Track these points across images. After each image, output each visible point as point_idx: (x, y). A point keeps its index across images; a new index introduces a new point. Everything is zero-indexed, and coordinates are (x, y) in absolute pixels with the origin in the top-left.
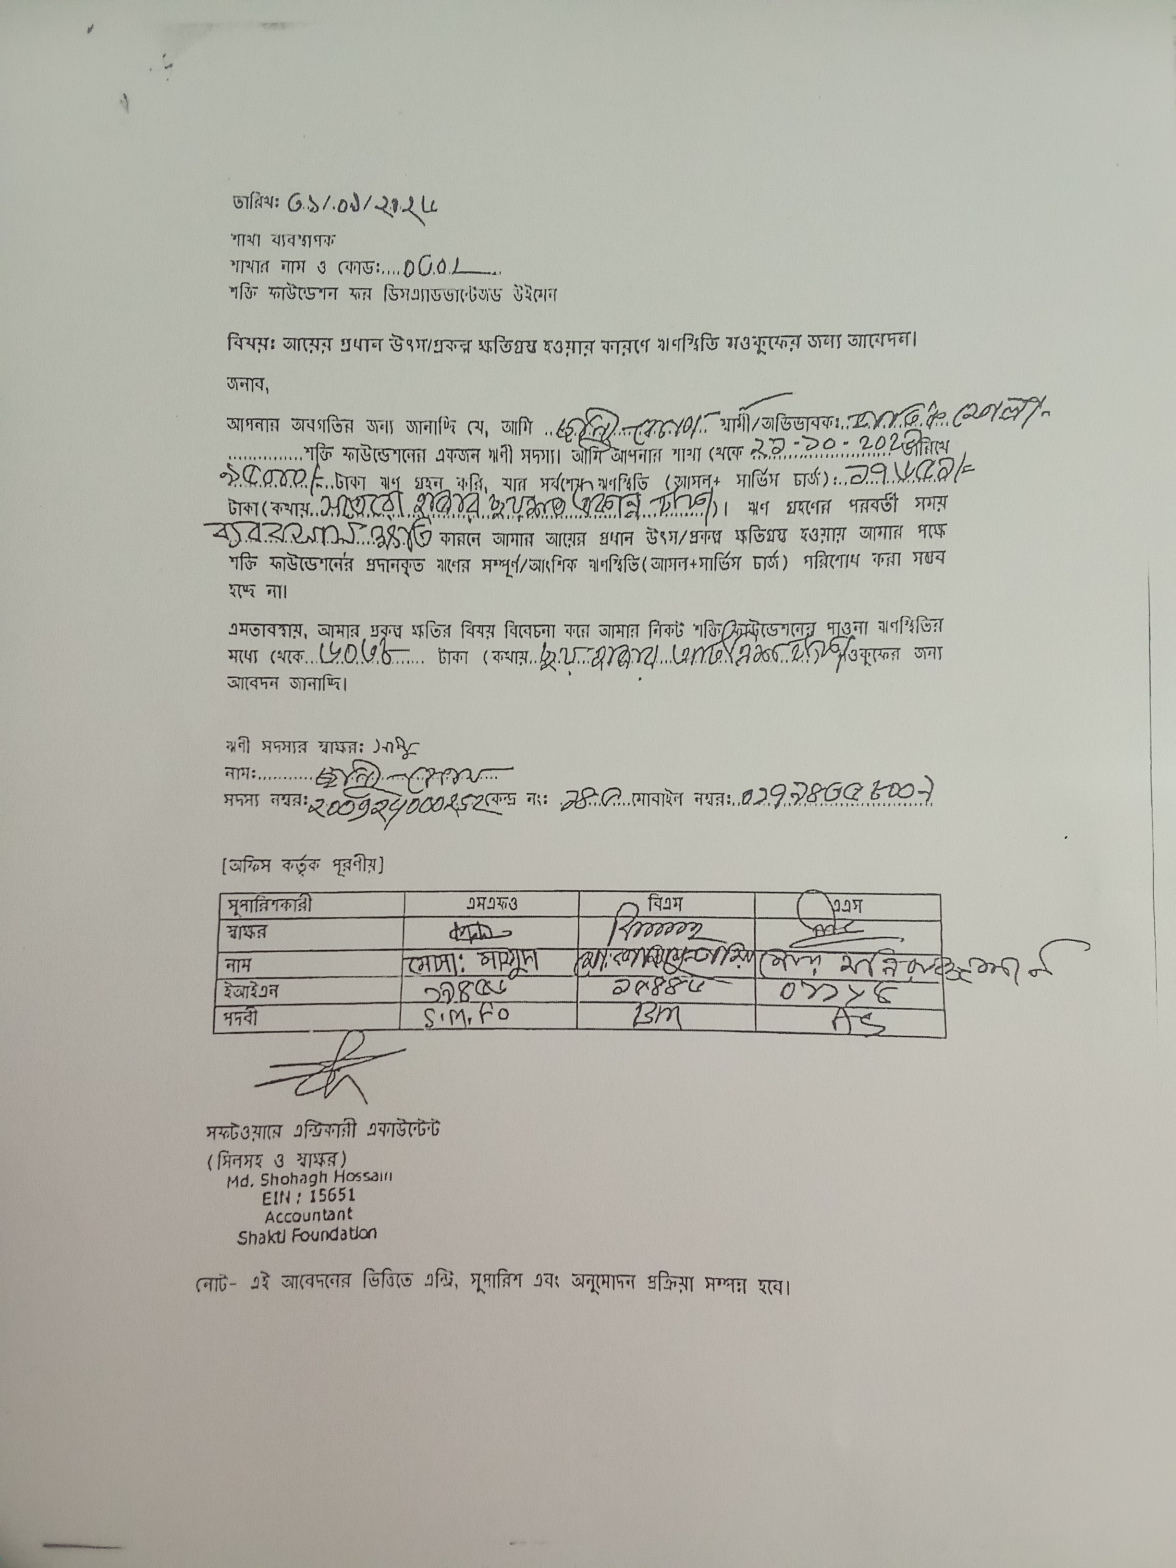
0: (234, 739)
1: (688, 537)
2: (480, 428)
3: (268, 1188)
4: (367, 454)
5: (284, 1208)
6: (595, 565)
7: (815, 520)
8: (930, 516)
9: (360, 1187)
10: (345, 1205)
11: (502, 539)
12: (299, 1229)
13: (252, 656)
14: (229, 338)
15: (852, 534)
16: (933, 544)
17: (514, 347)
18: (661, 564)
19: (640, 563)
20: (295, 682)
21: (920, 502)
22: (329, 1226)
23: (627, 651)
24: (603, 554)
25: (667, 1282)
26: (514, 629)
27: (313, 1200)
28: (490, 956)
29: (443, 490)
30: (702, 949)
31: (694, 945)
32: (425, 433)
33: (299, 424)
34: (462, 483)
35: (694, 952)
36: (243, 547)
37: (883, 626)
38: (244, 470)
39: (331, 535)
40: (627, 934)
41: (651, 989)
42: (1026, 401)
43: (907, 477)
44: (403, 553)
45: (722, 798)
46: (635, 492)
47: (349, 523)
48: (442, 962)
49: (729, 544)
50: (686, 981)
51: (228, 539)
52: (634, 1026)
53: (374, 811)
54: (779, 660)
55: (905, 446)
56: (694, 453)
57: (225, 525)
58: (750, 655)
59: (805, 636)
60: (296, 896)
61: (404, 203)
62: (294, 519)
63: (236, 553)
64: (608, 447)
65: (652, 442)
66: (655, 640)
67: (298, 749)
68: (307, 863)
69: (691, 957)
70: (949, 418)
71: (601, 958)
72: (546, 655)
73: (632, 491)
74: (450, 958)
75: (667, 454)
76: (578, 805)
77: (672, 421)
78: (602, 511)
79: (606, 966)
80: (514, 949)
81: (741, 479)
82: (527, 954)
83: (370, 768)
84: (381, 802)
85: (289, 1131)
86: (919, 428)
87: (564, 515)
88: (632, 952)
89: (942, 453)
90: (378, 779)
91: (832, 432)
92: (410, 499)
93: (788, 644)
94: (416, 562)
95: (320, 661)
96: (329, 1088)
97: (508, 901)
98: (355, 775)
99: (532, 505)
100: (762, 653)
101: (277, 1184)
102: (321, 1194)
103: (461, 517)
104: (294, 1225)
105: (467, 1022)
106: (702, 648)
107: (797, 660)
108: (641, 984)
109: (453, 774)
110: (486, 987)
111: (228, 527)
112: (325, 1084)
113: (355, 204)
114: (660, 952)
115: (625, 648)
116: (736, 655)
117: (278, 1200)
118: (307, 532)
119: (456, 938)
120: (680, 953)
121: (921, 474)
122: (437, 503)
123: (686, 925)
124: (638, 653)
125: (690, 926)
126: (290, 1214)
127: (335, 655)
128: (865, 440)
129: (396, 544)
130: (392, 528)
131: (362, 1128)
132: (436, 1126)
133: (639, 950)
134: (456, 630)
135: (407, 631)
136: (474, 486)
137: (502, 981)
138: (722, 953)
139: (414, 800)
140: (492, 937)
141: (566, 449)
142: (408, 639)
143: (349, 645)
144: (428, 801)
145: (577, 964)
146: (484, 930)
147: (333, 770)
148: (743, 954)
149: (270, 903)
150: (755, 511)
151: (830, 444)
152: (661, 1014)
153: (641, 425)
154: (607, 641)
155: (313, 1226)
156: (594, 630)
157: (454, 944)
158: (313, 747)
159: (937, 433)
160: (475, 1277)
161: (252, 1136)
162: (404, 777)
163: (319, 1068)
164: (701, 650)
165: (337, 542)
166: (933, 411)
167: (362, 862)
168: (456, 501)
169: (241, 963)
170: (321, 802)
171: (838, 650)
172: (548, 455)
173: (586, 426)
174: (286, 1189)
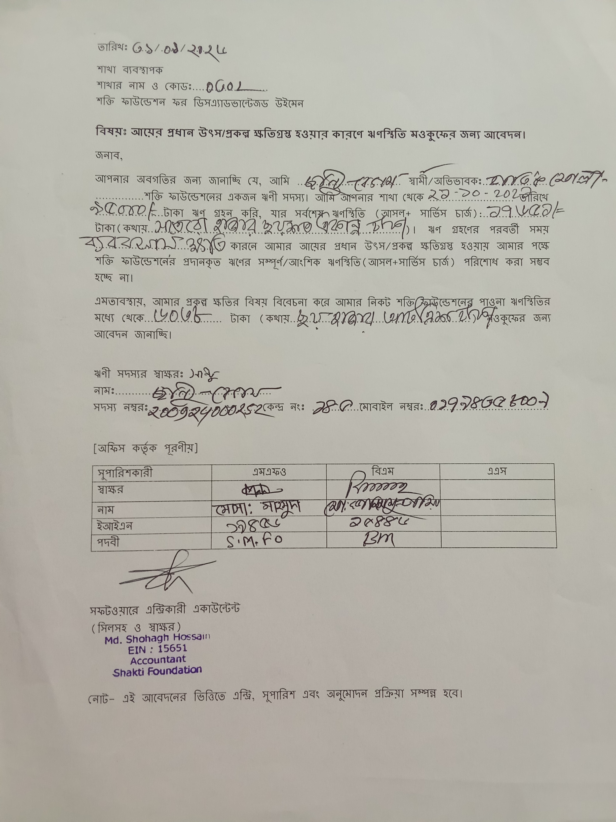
0: (99, 369)
1: (391, 246)
2: (256, 180)
3: (132, 644)
4: (184, 196)
5: (142, 655)
6: (332, 262)
7: (470, 238)
8: (540, 237)
9: (190, 643)
10: (181, 654)
11: (271, 246)
12: (152, 668)
13: (109, 317)
14: (97, 128)
15: (493, 246)
16: (542, 253)
17: (276, 134)
18: (374, 262)
19: (361, 261)
20: (139, 334)
21: (533, 229)
22: (171, 666)
23: (354, 315)
24: (337, 255)
25: (387, 693)
26: (279, 301)
27: (161, 651)
28: (268, 504)
29: (232, 217)
30: (407, 499)
31: (402, 496)
32: (222, 184)
33: (142, 179)
34: (245, 213)
35: (402, 501)
36: (104, 252)
37: (514, 302)
38: (106, 206)
39: (161, 244)
40: (358, 490)
41: (374, 523)
42: (593, 173)
43: (524, 214)
44: (207, 254)
45: (418, 406)
46: (357, 219)
47: (172, 237)
48: (237, 508)
49: (417, 251)
50: (397, 518)
51: (95, 246)
52: (364, 546)
53: (191, 414)
54: (451, 321)
55: (521, 196)
56: (392, 197)
57: (93, 238)
58: (433, 318)
59: (467, 306)
60: (142, 468)
61: (206, 48)
62: (137, 234)
63: (100, 255)
64: (339, 193)
65: (367, 190)
66: (372, 308)
67: (140, 376)
68: (149, 447)
69: (401, 504)
70: (547, 181)
71: (342, 505)
72: (301, 318)
73: (355, 218)
74: (242, 506)
75: (376, 197)
76: (324, 411)
77: (378, 178)
78: (336, 230)
79: (345, 510)
80: (284, 500)
81: (423, 212)
82: (293, 503)
83: (187, 388)
84: (195, 409)
85: (142, 610)
86: (529, 186)
87: (311, 232)
88: (362, 502)
89: (544, 201)
90: (193, 394)
91: (477, 186)
92: (212, 222)
93: (457, 311)
94: (215, 261)
95: (154, 320)
96: (167, 585)
97: (279, 470)
98: (178, 392)
99: (290, 226)
100: (440, 317)
101: (137, 642)
102: (165, 648)
103: (244, 233)
104: (149, 666)
105: (255, 544)
106: (402, 313)
107: (462, 321)
108: (368, 520)
109: (242, 392)
110: (266, 523)
111: (95, 240)
112: (164, 582)
113: (175, 48)
114: (380, 501)
115: (353, 313)
116: (424, 318)
117: (138, 651)
118: (146, 242)
119: (246, 494)
120: (393, 501)
121: (532, 212)
122: (229, 224)
123: (396, 484)
124: (361, 317)
125: (399, 485)
126: (146, 659)
127: (164, 317)
128: (497, 192)
129: (203, 250)
130: (201, 240)
131: (190, 608)
132: (237, 607)
133: (367, 500)
134: (242, 302)
135: (210, 302)
136: (252, 215)
137: (277, 520)
138: (420, 501)
139: (217, 408)
140: (269, 493)
141: (312, 193)
142: (211, 306)
143: (173, 311)
144: (226, 409)
145: (326, 508)
146: (264, 488)
147: (163, 388)
148: (433, 502)
149: (125, 472)
150: (433, 231)
151: (476, 193)
152: (381, 539)
153: (359, 180)
154: (341, 309)
155: (162, 666)
156: (333, 302)
157: (245, 497)
158: (151, 375)
159: (541, 189)
160: (265, 694)
161: (119, 613)
162: (209, 393)
163: (160, 573)
164: (402, 314)
165: (164, 248)
166: (537, 177)
167: (184, 446)
168: (241, 224)
169: (108, 509)
170: (156, 409)
171: (488, 315)
172: (299, 197)
173: (324, 180)
174: (143, 645)
